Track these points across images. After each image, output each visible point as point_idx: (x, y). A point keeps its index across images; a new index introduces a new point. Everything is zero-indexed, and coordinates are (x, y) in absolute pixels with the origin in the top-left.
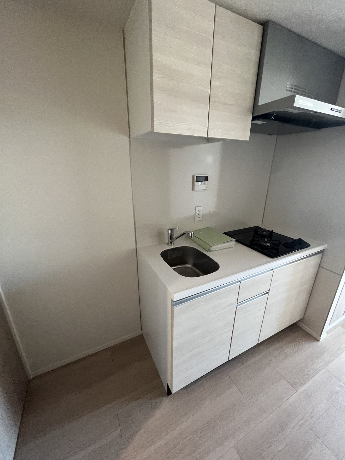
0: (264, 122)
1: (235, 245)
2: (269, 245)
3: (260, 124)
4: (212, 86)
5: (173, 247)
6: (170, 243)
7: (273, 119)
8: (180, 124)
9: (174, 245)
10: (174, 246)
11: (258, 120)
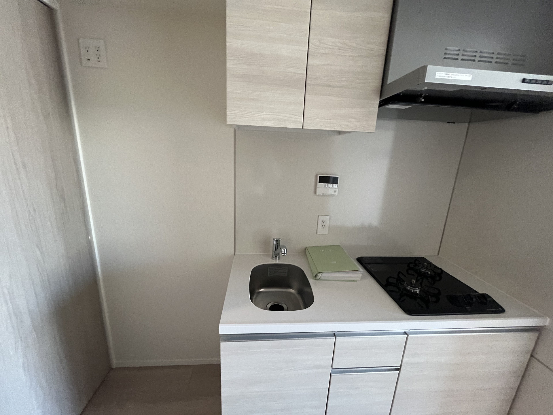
0: (409, 107)
1: (361, 279)
2: (417, 292)
3: (404, 109)
4: (308, 66)
5: (277, 262)
6: (274, 257)
7: (422, 102)
8: (261, 114)
9: (279, 259)
10: (279, 262)
11: (394, 103)
